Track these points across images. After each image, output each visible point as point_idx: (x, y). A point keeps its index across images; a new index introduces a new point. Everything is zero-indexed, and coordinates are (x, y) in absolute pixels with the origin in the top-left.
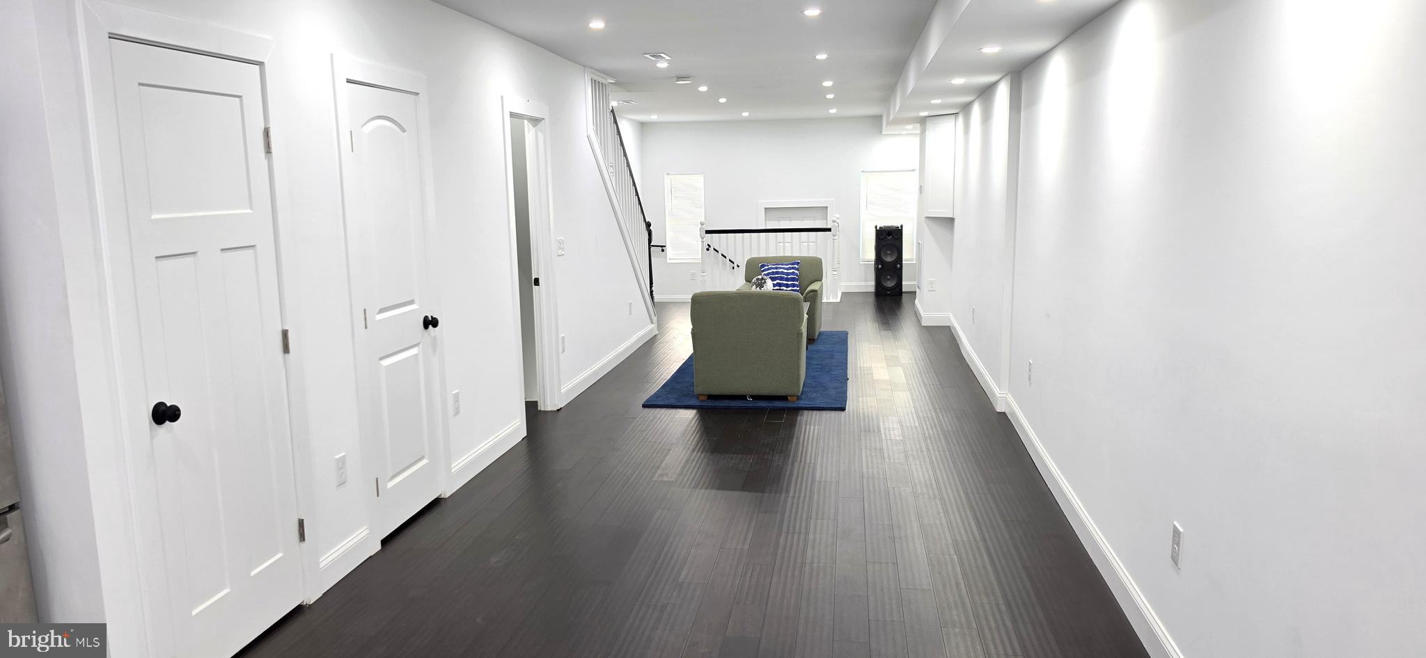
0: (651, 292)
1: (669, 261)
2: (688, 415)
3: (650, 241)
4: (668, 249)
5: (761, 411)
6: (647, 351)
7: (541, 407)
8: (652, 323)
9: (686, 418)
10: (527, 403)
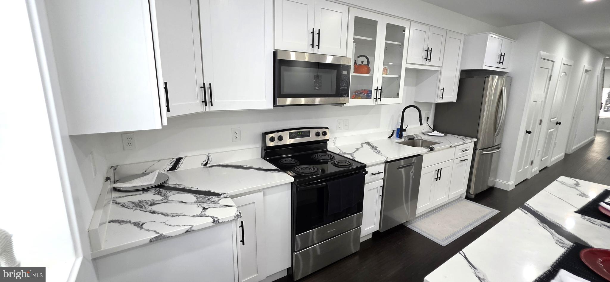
10: (566, 152)
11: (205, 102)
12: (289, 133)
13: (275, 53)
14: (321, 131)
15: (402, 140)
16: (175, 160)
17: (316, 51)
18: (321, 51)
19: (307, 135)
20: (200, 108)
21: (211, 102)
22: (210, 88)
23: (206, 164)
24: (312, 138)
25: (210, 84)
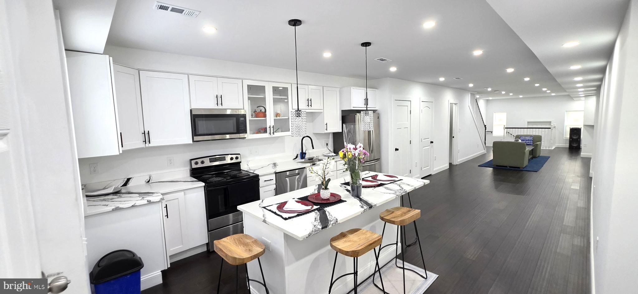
0: (485, 142)
1: (493, 136)
2: (491, 169)
3: (486, 130)
4: (493, 133)
5: (511, 170)
6: (483, 156)
7: (453, 164)
8: (485, 150)
9: (490, 169)
10: (449, 163)
11: (145, 141)
12: (209, 159)
13: (191, 111)
14: (234, 156)
15: (303, 160)
16: (126, 179)
17: (220, 107)
18: (223, 107)
19: (224, 159)
20: (142, 145)
21: (149, 141)
22: (149, 133)
23: (149, 182)
24: (228, 161)
25: (148, 131)
